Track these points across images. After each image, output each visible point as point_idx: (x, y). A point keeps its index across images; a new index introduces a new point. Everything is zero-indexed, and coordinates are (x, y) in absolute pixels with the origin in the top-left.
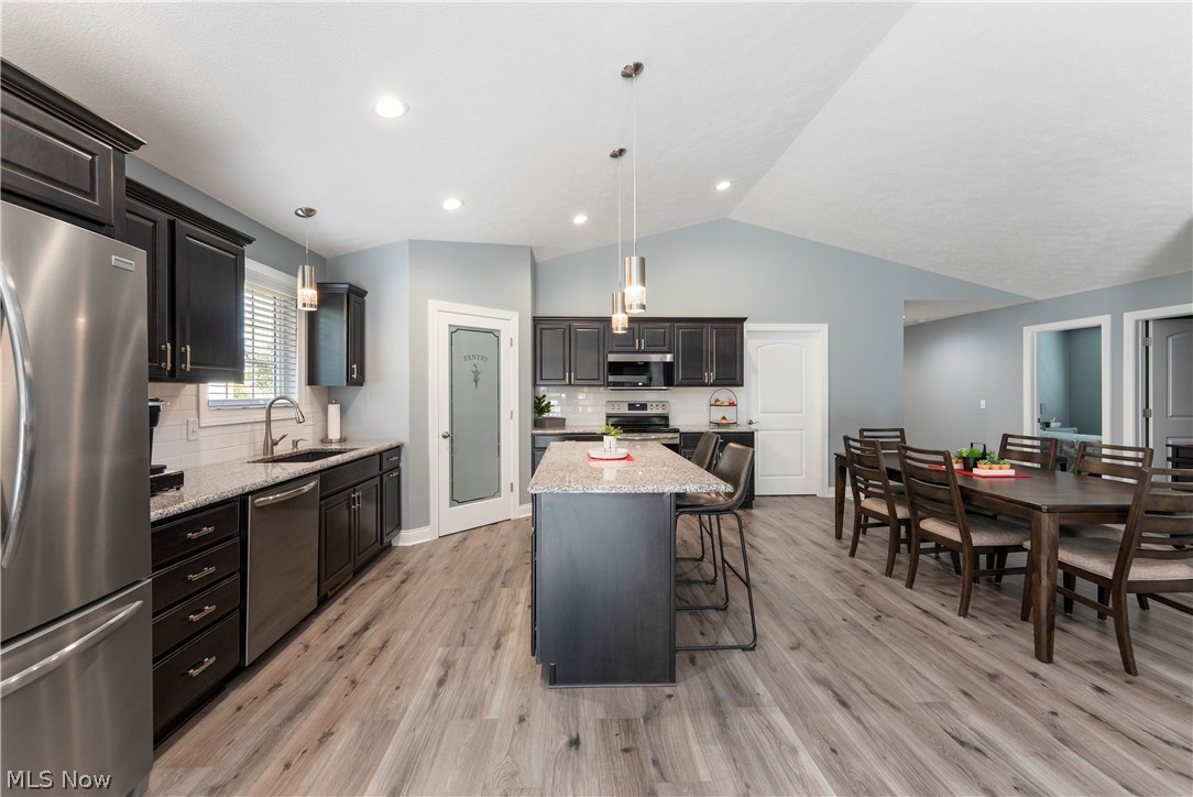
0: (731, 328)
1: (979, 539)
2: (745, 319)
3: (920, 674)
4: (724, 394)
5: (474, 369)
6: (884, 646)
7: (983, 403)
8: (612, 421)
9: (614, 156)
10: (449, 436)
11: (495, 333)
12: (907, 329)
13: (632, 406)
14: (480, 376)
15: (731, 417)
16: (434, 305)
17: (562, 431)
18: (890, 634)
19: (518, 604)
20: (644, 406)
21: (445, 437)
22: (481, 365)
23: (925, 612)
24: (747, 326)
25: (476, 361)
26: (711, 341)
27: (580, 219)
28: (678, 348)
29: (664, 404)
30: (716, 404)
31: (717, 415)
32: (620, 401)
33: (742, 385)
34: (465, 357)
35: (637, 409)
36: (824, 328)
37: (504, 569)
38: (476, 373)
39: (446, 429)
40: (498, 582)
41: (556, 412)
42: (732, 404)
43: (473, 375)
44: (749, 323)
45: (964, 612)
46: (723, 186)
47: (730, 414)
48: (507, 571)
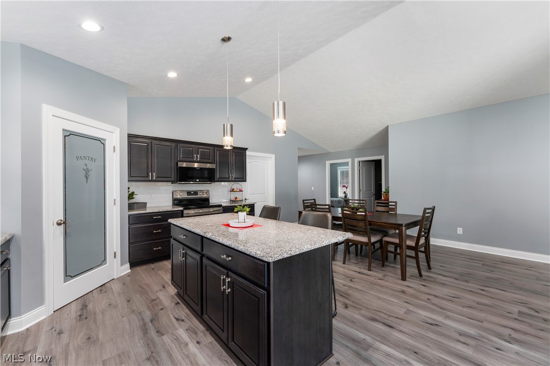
0: (240, 153)
1: (373, 240)
2: (247, 149)
3: (390, 301)
4: (236, 186)
5: (85, 167)
6: (368, 293)
7: (313, 188)
8: (176, 202)
9: (224, 40)
10: (64, 223)
11: (101, 141)
12: (299, 157)
13: (189, 193)
14: (90, 173)
15: (239, 198)
16: (47, 110)
17: (144, 212)
18: (362, 286)
19: (187, 344)
20: (196, 193)
21: (59, 224)
22: (91, 165)
23: (359, 272)
24: (248, 153)
25: (87, 162)
26: (232, 159)
27: (172, 75)
28: (217, 162)
29: (208, 192)
30: (233, 190)
31: (233, 196)
32: (183, 190)
33: (246, 181)
34: (77, 158)
35: (192, 195)
36: (273, 156)
37: (148, 320)
38: (87, 171)
39: (61, 217)
40: (152, 333)
41: (138, 198)
42: (241, 191)
43: (84, 173)
44: (248, 151)
45: (369, 270)
46: (248, 80)
47: (239, 196)
48: (152, 321)
